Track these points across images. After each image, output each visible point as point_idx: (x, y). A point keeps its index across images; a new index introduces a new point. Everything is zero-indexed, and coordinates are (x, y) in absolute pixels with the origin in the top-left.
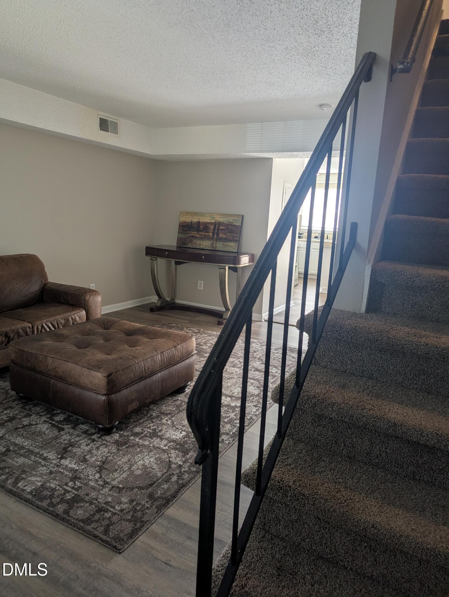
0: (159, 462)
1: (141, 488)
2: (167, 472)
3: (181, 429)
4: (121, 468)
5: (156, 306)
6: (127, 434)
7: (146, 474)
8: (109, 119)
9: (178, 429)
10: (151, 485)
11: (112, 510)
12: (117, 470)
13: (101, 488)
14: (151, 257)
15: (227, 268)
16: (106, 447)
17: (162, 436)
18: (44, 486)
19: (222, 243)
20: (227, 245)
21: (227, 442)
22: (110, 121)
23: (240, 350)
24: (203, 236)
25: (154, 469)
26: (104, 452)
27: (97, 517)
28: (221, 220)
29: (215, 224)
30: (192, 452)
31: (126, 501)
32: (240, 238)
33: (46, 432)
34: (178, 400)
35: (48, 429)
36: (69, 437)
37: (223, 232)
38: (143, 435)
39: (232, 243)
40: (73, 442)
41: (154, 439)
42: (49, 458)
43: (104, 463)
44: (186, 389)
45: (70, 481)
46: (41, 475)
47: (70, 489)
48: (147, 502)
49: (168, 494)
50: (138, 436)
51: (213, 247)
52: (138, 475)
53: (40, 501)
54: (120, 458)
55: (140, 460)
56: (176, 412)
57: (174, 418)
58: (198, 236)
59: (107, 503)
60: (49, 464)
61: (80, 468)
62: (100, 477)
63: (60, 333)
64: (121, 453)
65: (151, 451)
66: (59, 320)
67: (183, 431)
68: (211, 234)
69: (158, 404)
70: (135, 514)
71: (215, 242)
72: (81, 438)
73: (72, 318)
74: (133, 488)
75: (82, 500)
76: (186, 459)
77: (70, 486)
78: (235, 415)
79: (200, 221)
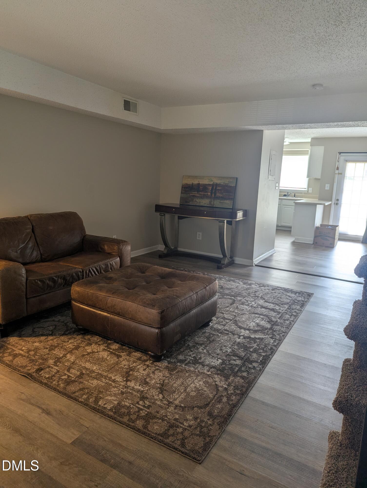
0: (207, 385)
1: (200, 407)
2: (217, 394)
3: (217, 357)
4: (178, 390)
5: (164, 253)
6: (173, 361)
7: (200, 395)
8: (131, 101)
9: (214, 357)
10: (207, 405)
11: (182, 426)
12: (175, 392)
13: (167, 407)
14: (160, 213)
15: (225, 221)
16: (160, 372)
17: (203, 363)
18: (120, 404)
19: (219, 201)
20: (223, 203)
21: (258, 369)
22: (132, 102)
23: (243, 291)
24: (202, 196)
25: (205, 391)
26: (160, 376)
27: (171, 432)
28: (218, 182)
29: (213, 185)
30: (232, 377)
31: (191, 418)
32: (234, 197)
33: (108, 359)
34: (206, 332)
35: (108, 356)
36: (127, 363)
37: (220, 191)
38: (187, 362)
39: (228, 201)
40: (132, 367)
41: (197, 365)
42: (117, 381)
43: (162, 385)
44: (210, 323)
45: (140, 400)
46: (115, 395)
47: (142, 407)
48: (208, 419)
49: (224, 412)
50: (183, 363)
51: (211, 205)
52: (194, 396)
53: (121, 417)
54: (174, 381)
55: (191, 383)
56: (208, 342)
57: (208, 348)
58: (198, 195)
59: (176, 420)
60: (118, 386)
61: (145, 389)
62: (164, 398)
63: (109, 277)
64: (174, 377)
65: (198, 376)
66: (101, 266)
67: (218, 359)
68: (209, 194)
69: (191, 336)
70: (202, 430)
71: (213, 200)
72: (137, 364)
73: (110, 264)
74: (193, 407)
75: (155, 417)
76: (229, 383)
77: (141, 405)
78: (257, 346)
79: (200, 183)
